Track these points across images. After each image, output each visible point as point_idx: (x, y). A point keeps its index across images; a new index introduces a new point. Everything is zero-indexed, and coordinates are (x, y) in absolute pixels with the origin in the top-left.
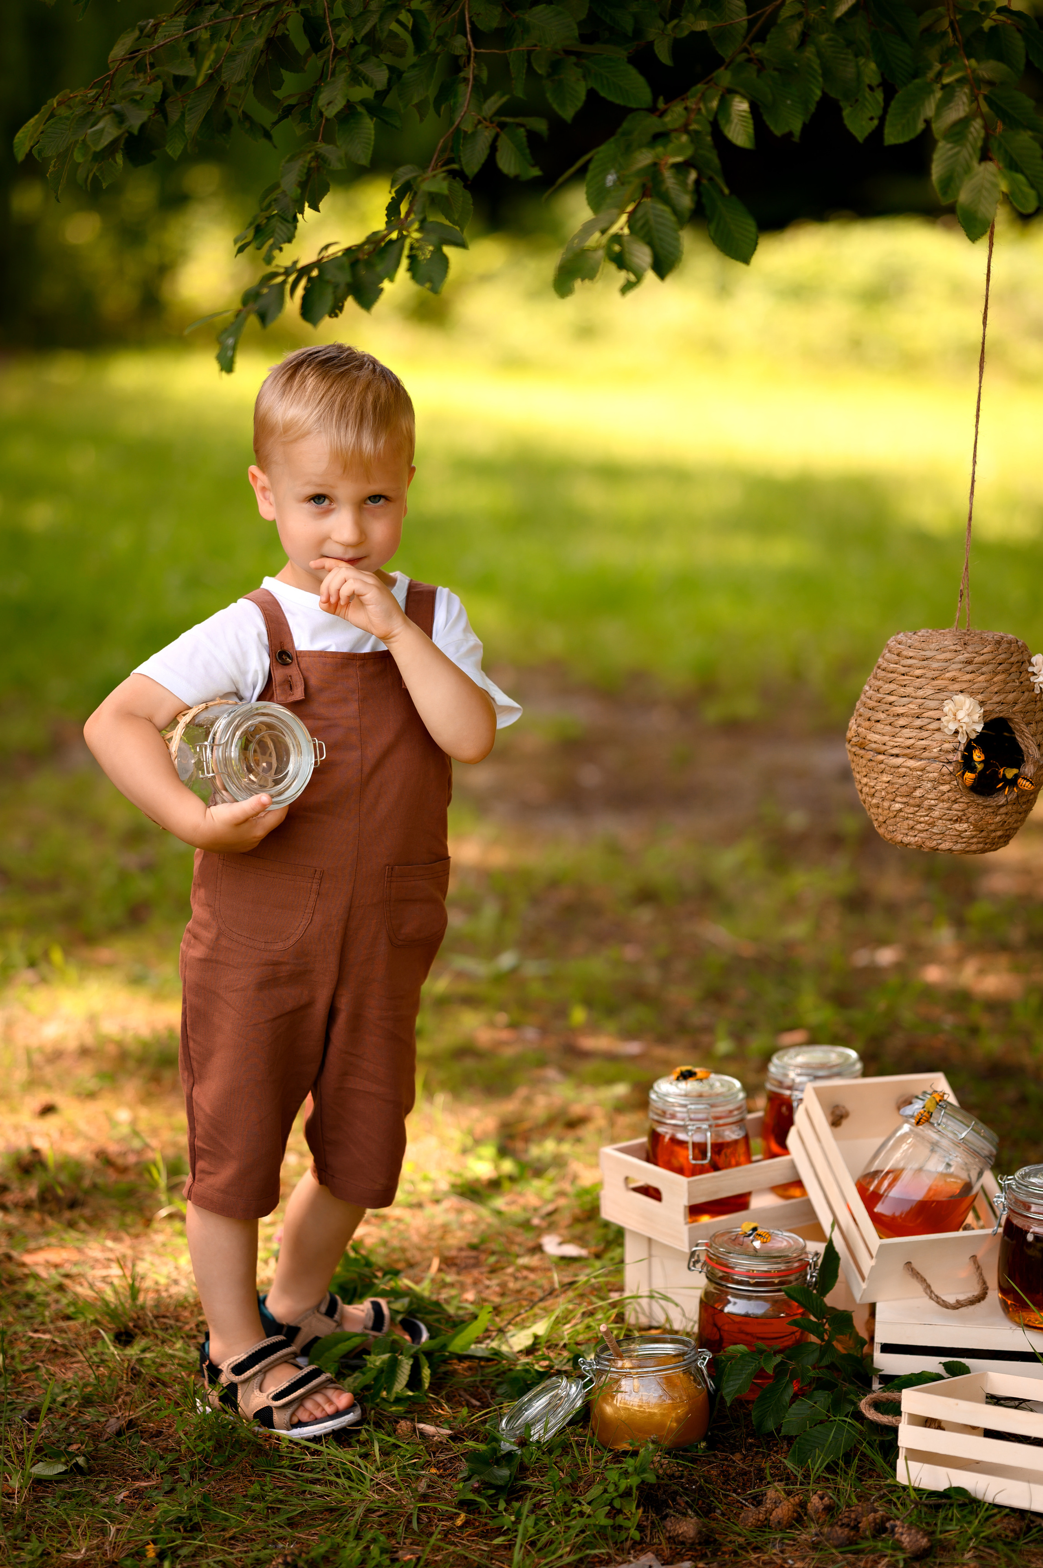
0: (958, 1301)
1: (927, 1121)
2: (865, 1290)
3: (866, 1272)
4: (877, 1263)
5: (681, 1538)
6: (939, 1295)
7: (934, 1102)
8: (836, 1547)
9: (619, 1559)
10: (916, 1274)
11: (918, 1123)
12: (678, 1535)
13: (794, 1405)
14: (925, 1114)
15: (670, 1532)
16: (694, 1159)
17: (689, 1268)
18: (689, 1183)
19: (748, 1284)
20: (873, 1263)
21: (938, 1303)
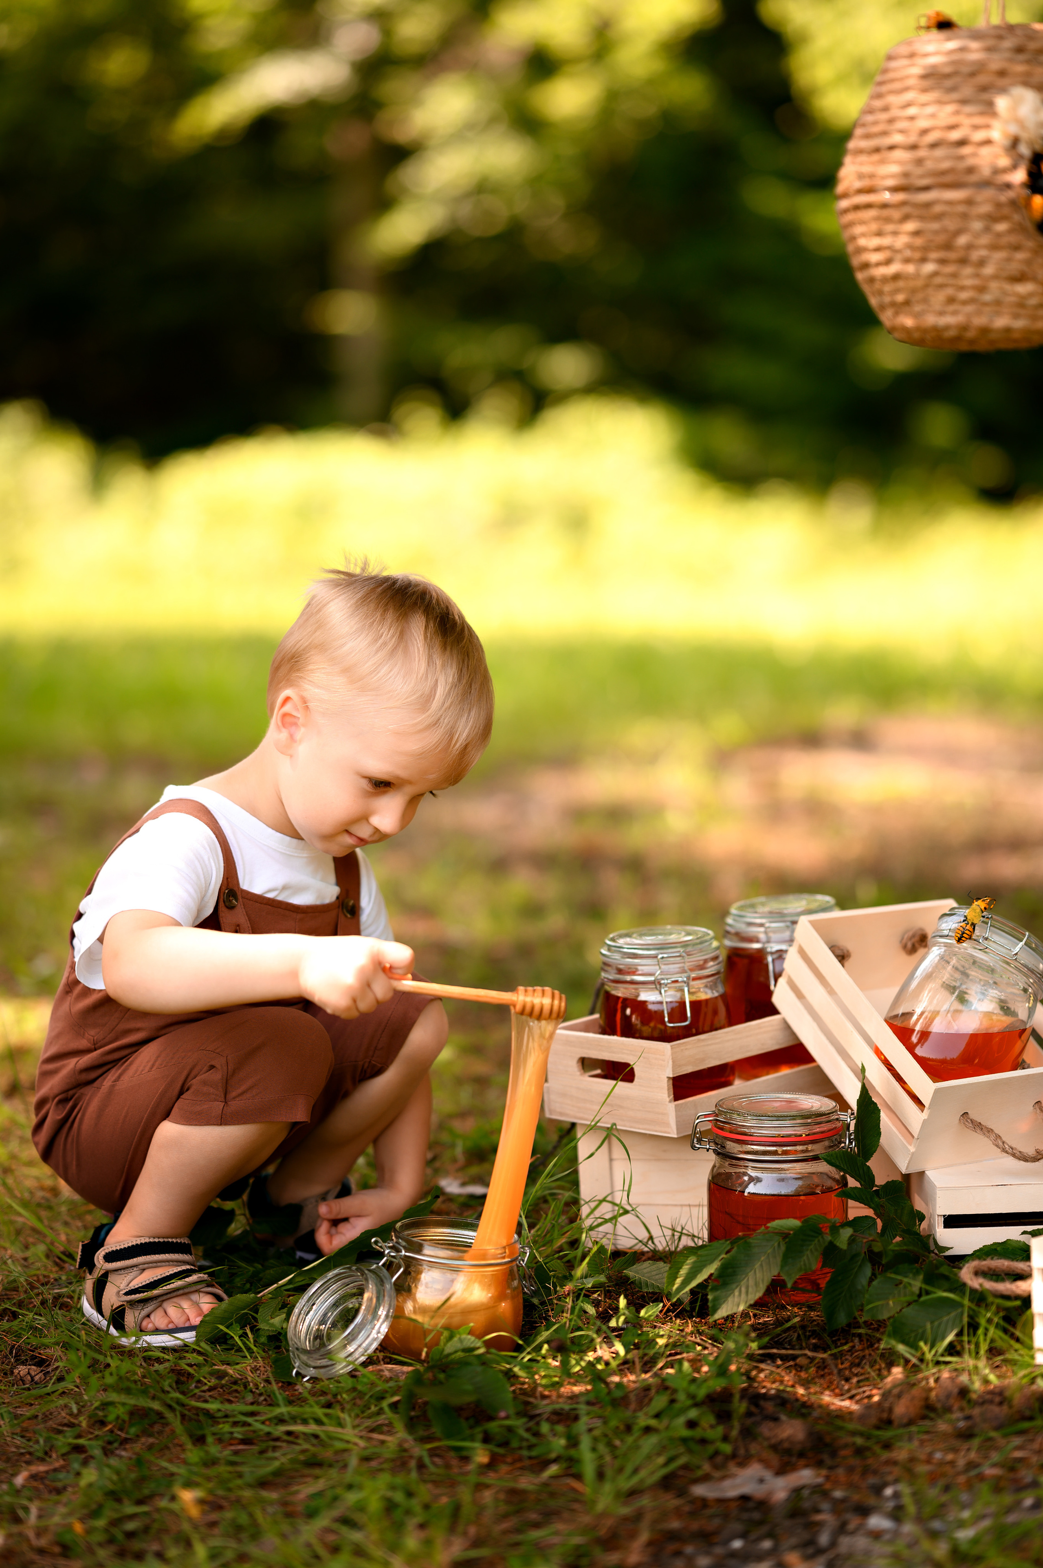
0: (1038, 1152)
1: (970, 938)
2: (913, 1154)
3: (916, 1129)
4: (930, 1115)
5: (786, 1445)
6: (1014, 1146)
7: (978, 910)
8: (997, 1428)
9: (717, 1474)
10: (978, 1126)
11: (959, 940)
12: (781, 1442)
13: (875, 1283)
14: (968, 927)
15: (768, 1439)
16: (670, 1022)
17: (693, 1147)
18: (672, 1047)
19: (775, 1153)
20: (924, 1115)
21: (1014, 1155)
